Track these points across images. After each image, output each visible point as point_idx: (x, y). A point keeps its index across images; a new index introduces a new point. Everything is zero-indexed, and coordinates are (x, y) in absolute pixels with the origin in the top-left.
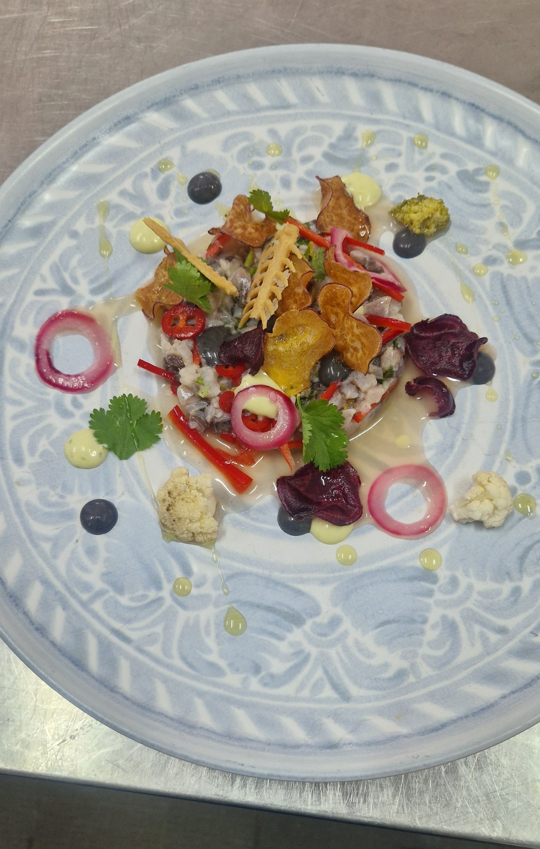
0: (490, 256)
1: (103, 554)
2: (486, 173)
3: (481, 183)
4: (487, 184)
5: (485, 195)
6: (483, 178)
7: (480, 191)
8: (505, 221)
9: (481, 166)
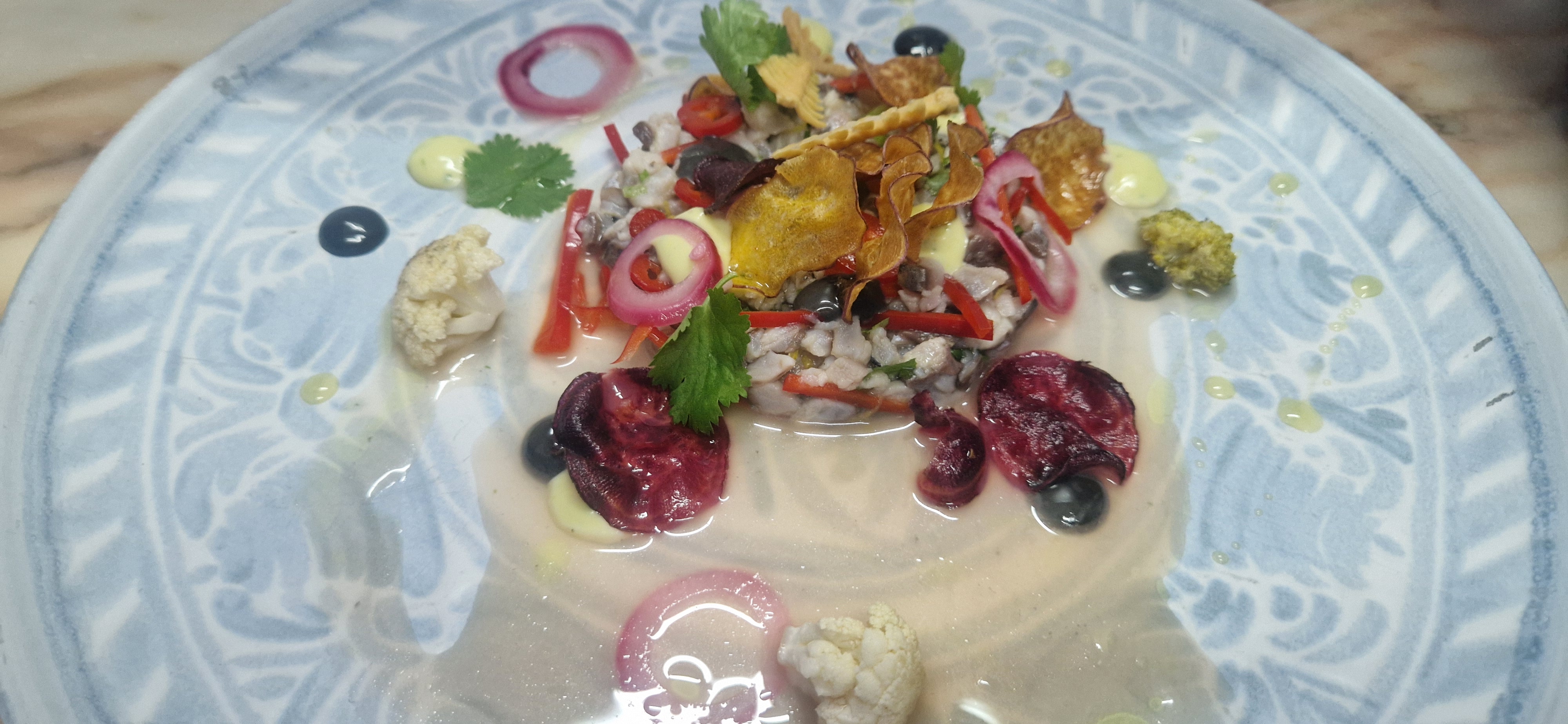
0: (1255, 384)
1: (298, 271)
2: (1352, 282)
3: (1333, 289)
4: (1343, 296)
5: (1326, 308)
6: (1344, 286)
7: (1321, 297)
8: (1327, 357)
9: (1354, 269)
